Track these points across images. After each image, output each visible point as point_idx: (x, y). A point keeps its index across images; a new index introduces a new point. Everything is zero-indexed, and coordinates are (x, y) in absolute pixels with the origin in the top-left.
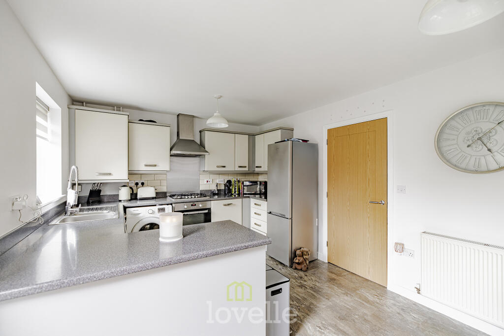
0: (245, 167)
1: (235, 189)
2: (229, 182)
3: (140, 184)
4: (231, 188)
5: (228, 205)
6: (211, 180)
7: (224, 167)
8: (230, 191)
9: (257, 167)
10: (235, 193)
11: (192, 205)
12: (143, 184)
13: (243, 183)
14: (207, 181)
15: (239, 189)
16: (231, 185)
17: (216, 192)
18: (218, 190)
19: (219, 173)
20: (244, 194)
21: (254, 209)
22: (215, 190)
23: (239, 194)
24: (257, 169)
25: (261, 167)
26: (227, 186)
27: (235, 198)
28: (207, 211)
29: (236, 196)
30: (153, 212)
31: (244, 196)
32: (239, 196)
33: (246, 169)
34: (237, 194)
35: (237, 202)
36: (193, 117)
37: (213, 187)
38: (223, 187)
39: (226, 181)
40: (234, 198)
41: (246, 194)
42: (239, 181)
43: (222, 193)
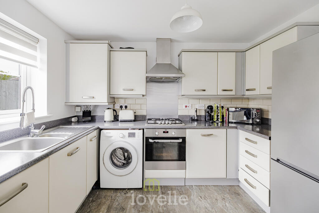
0: (232, 90)
1: (218, 116)
2: (210, 108)
3: (124, 107)
4: (212, 114)
5: (209, 135)
6: (190, 105)
7: (204, 90)
8: (211, 118)
9: (247, 90)
10: (218, 119)
11: (164, 132)
12: (126, 107)
13: (228, 109)
14: (186, 106)
15: (223, 116)
16: (212, 112)
17: (196, 118)
18: (197, 116)
19: (199, 98)
20: (229, 122)
21: (244, 146)
22: (194, 116)
23: (223, 122)
24: (247, 93)
25: (254, 90)
26: (208, 112)
27: (218, 127)
28: (181, 140)
29: (219, 124)
30: (124, 137)
31: (230, 125)
32: (223, 125)
33: (233, 93)
34: (221, 122)
35: (220, 133)
36: (171, 40)
37: (193, 113)
38: (203, 113)
39: (206, 107)
40: (216, 128)
41: (232, 123)
42: (223, 107)
43: (203, 119)
